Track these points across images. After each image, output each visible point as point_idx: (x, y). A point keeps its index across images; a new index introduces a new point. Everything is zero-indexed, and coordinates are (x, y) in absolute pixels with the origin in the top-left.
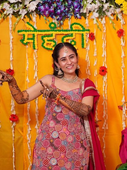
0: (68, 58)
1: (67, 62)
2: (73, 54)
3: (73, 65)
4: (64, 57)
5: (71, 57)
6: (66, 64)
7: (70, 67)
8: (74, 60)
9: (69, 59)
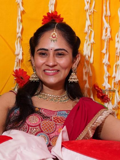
0: (51, 53)
1: (47, 61)
2: (64, 50)
3: (58, 71)
4: (46, 48)
5: (59, 53)
6: (44, 63)
7: (50, 72)
8: (63, 61)
9: (54, 56)
